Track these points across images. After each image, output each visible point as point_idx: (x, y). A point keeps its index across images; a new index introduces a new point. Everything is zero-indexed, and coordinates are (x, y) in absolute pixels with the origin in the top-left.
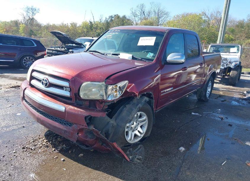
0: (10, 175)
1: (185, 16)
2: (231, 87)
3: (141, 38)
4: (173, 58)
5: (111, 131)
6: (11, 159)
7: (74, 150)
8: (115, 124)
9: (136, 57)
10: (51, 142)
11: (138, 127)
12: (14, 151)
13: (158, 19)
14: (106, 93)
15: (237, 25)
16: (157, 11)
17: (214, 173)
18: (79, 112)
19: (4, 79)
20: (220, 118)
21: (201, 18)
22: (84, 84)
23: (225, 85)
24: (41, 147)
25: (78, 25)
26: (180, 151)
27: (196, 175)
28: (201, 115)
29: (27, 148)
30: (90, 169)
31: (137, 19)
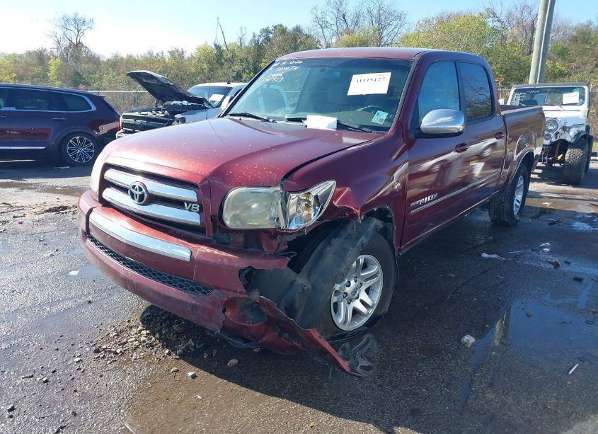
0: (75, 414)
1: (443, 22)
2: (570, 188)
3: (355, 78)
4: (434, 123)
5: (300, 303)
6: (71, 377)
7: (215, 352)
8: (309, 286)
9: (346, 124)
10: (157, 335)
11: (359, 292)
12: (77, 359)
13: (379, 30)
14: (285, 213)
15: (573, 37)
16: (375, 12)
17: (553, 393)
18: (225, 260)
19: (26, 192)
20: (550, 263)
21: (485, 24)
22: (232, 193)
23: (553, 184)
24: (138, 347)
25: (187, 55)
26: (464, 345)
27: (510, 400)
28: (504, 259)
29: (106, 352)
30: (258, 394)
31: (327, 33)
